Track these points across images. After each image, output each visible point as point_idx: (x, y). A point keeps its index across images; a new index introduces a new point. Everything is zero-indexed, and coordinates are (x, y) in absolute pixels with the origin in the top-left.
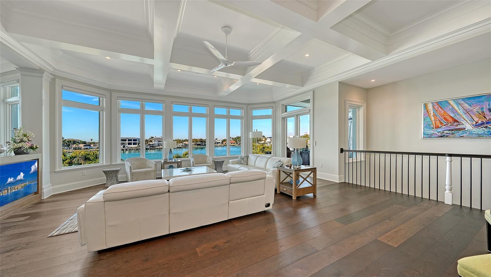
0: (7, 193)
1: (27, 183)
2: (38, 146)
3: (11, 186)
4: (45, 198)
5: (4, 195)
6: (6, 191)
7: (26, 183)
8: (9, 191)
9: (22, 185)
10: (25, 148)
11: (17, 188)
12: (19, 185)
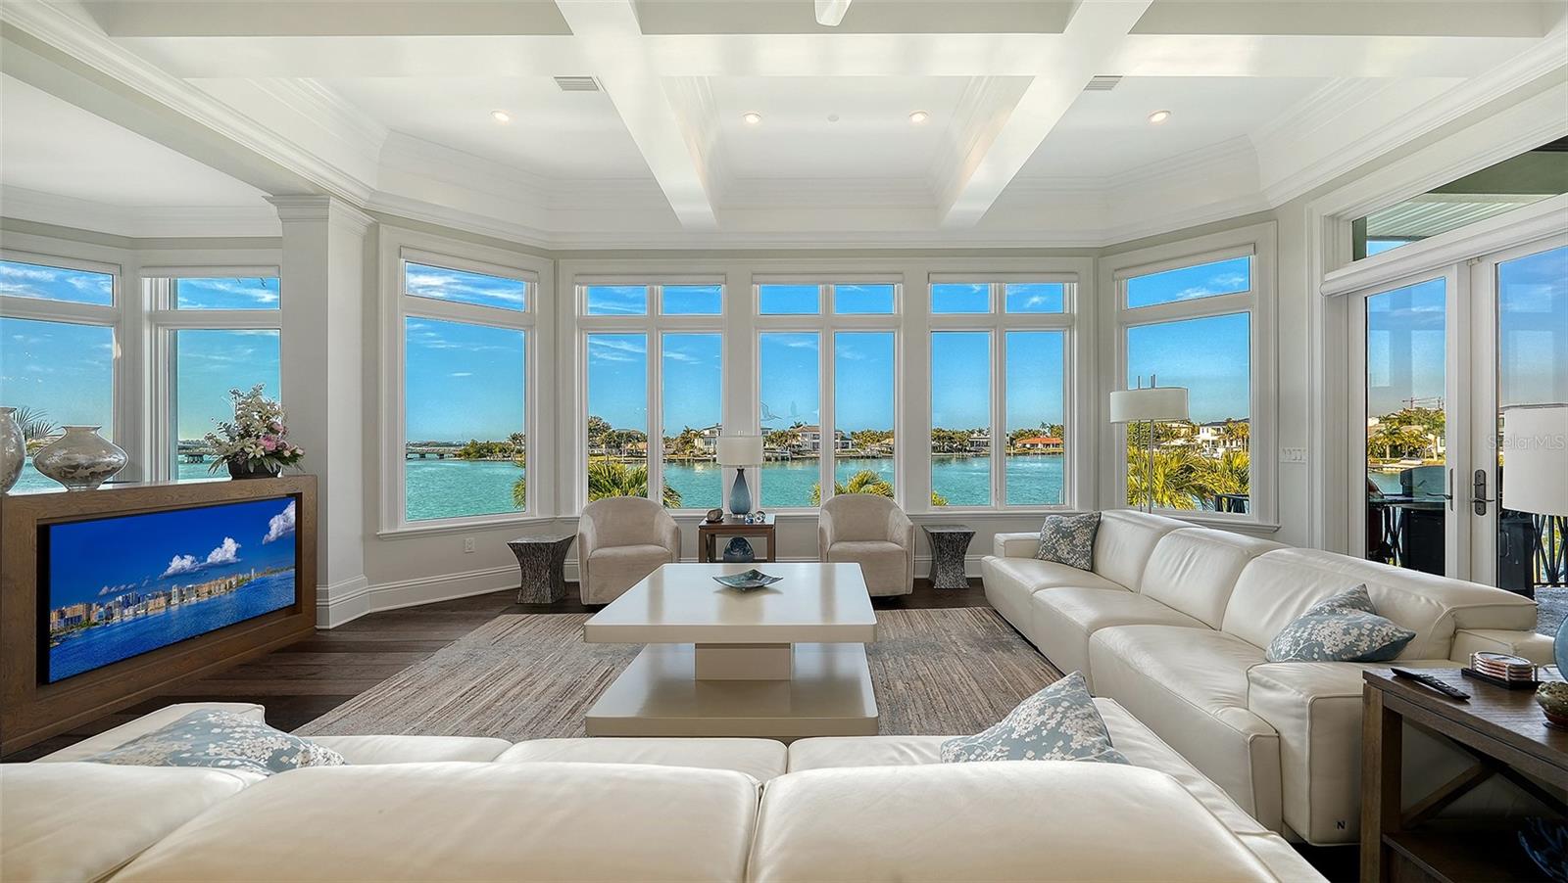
0: (164, 610)
1: (253, 575)
2: (299, 452)
3: (181, 584)
4: (331, 627)
5: (149, 614)
6: (162, 601)
7: (246, 576)
8: (175, 601)
9: (231, 583)
10: (251, 455)
11: (210, 592)
12: (219, 581)
